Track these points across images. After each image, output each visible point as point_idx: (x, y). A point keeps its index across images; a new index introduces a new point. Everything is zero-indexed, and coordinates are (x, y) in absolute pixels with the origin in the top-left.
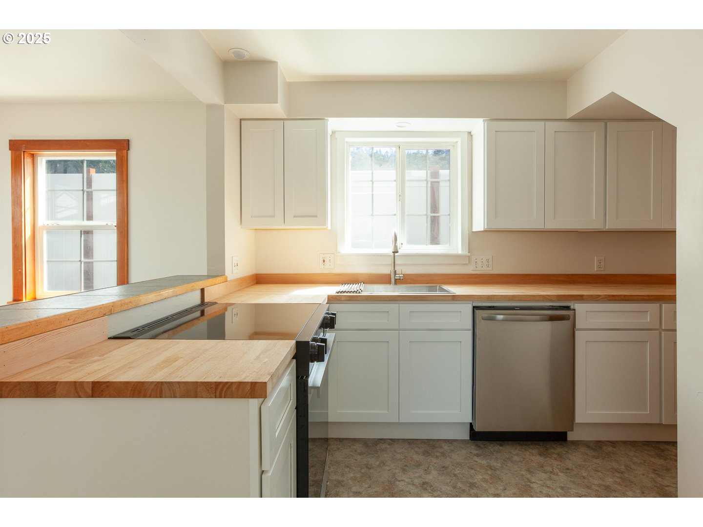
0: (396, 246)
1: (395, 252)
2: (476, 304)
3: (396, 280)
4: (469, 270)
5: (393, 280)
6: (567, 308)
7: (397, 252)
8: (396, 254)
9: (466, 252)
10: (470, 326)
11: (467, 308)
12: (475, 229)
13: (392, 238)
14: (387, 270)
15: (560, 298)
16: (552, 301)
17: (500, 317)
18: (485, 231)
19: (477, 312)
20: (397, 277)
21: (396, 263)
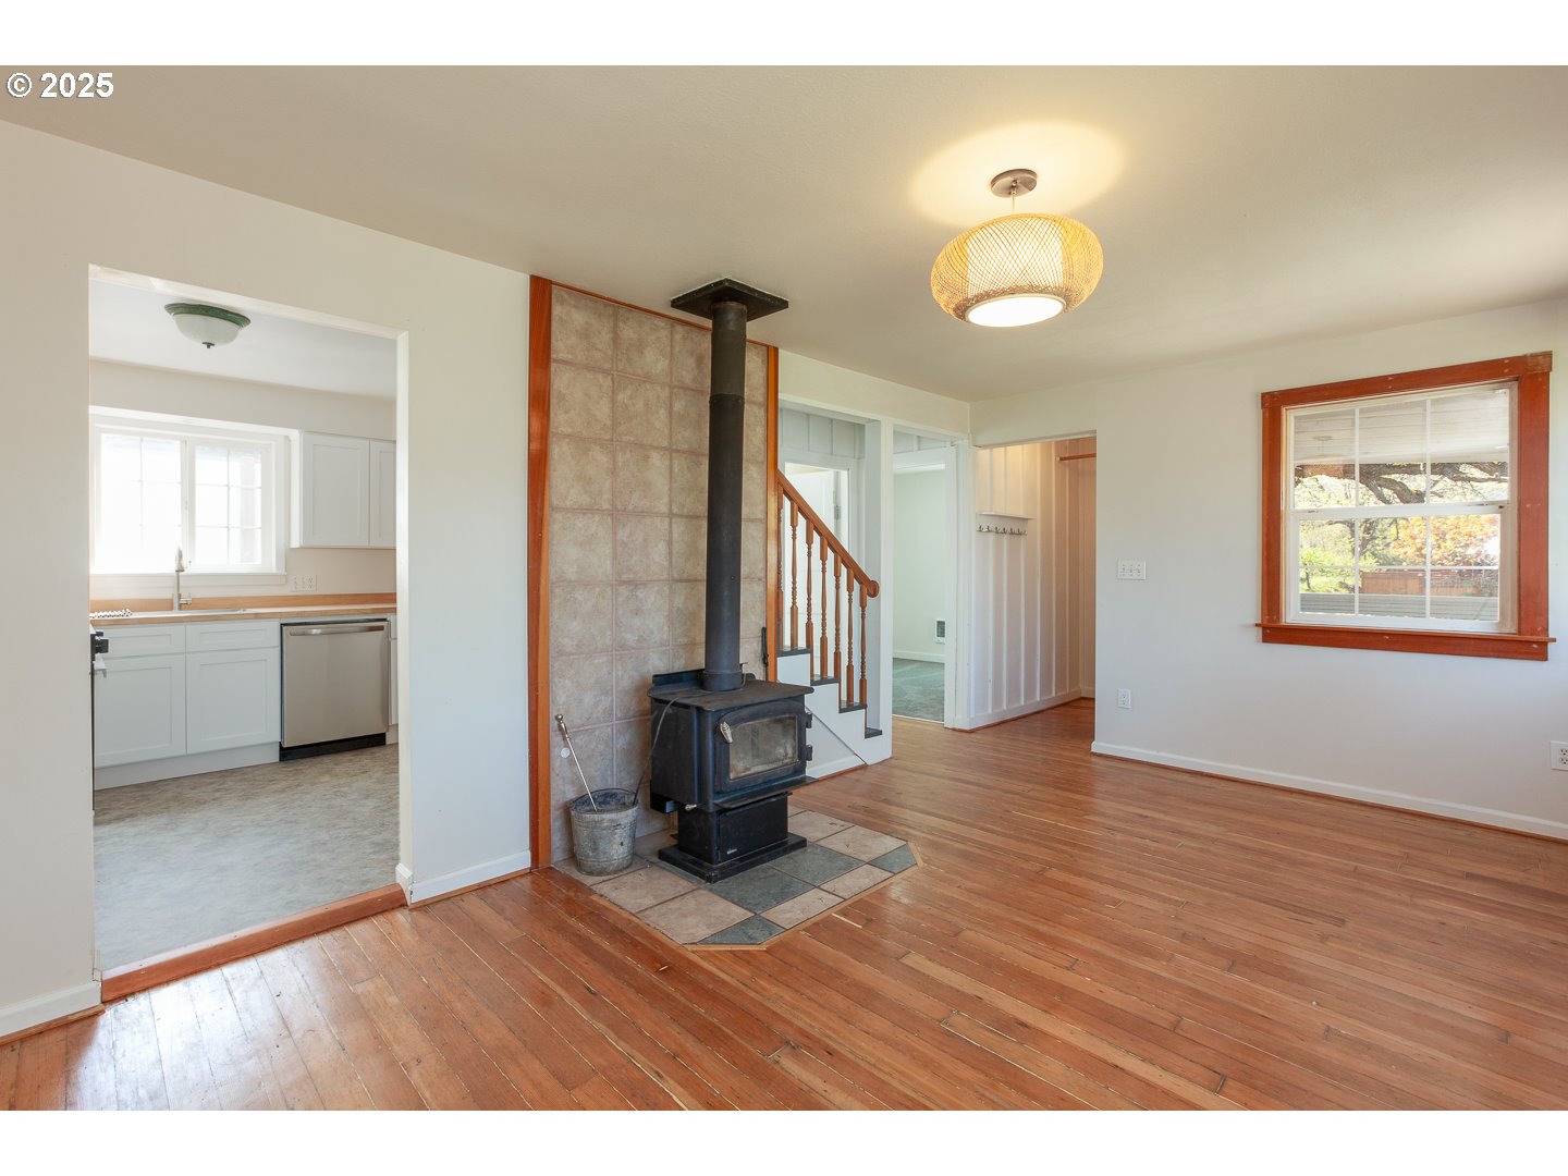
0: (180, 564)
1: (180, 570)
2: (283, 622)
3: (180, 605)
4: (287, 591)
5: (176, 605)
6: (385, 620)
7: (182, 571)
8: (181, 573)
9: (282, 571)
10: (278, 643)
11: (275, 625)
12: (293, 546)
13: (175, 554)
14: (167, 594)
15: (375, 611)
16: (367, 614)
17: (314, 631)
18: (301, 548)
19: (284, 628)
20: (183, 601)
21: (181, 584)
